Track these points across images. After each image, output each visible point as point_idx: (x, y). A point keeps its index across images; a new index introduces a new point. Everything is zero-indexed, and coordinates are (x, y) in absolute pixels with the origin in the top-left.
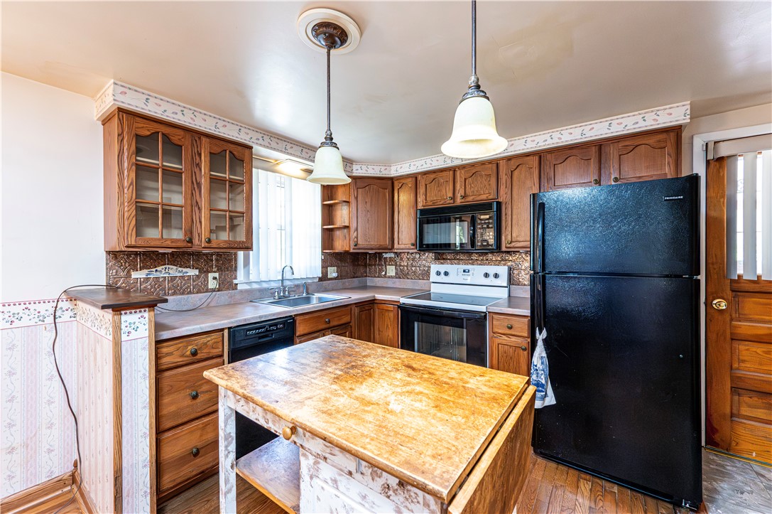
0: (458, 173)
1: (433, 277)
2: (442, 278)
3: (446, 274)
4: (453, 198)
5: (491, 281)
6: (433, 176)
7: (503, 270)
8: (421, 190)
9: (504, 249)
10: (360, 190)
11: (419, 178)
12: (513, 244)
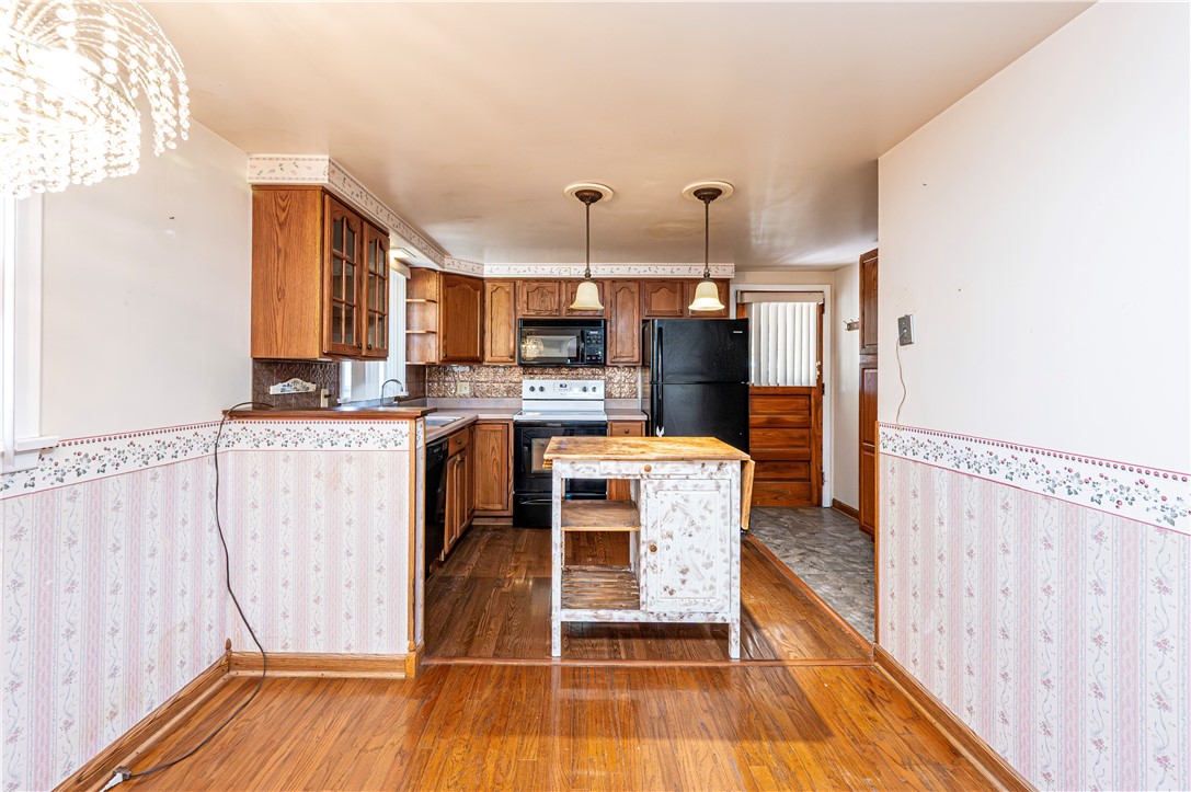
0: (564, 285)
1: (526, 393)
2: (537, 394)
3: (542, 389)
4: (559, 310)
5: (589, 394)
6: (536, 284)
7: (600, 385)
8: (523, 298)
9: (608, 363)
10: (450, 289)
11: (518, 283)
12: (617, 360)
